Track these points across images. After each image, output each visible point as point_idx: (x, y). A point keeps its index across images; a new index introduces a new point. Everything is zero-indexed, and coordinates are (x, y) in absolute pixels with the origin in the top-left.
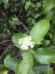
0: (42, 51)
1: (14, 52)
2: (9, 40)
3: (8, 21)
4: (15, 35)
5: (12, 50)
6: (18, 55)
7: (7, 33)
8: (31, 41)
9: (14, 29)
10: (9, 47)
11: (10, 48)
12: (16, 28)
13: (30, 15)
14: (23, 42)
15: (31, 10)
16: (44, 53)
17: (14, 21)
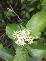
0: (37, 44)
1: (7, 40)
2: (3, 29)
3: (3, 11)
4: (9, 26)
5: (5, 38)
6: (10, 44)
7: (1, 23)
8: (30, 35)
9: (9, 20)
10: (2, 36)
11: (4, 37)
12: (11, 19)
13: (25, 8)
14: (18, 35)
15: (26, 3)
16: (38, 47)
17: (9, 13)
